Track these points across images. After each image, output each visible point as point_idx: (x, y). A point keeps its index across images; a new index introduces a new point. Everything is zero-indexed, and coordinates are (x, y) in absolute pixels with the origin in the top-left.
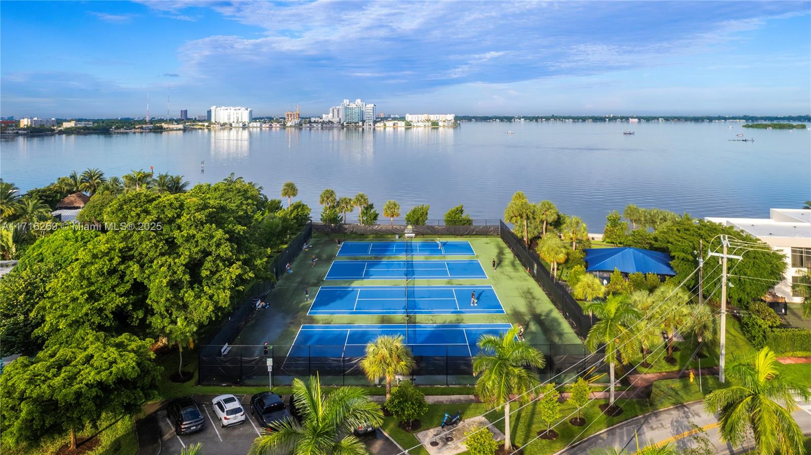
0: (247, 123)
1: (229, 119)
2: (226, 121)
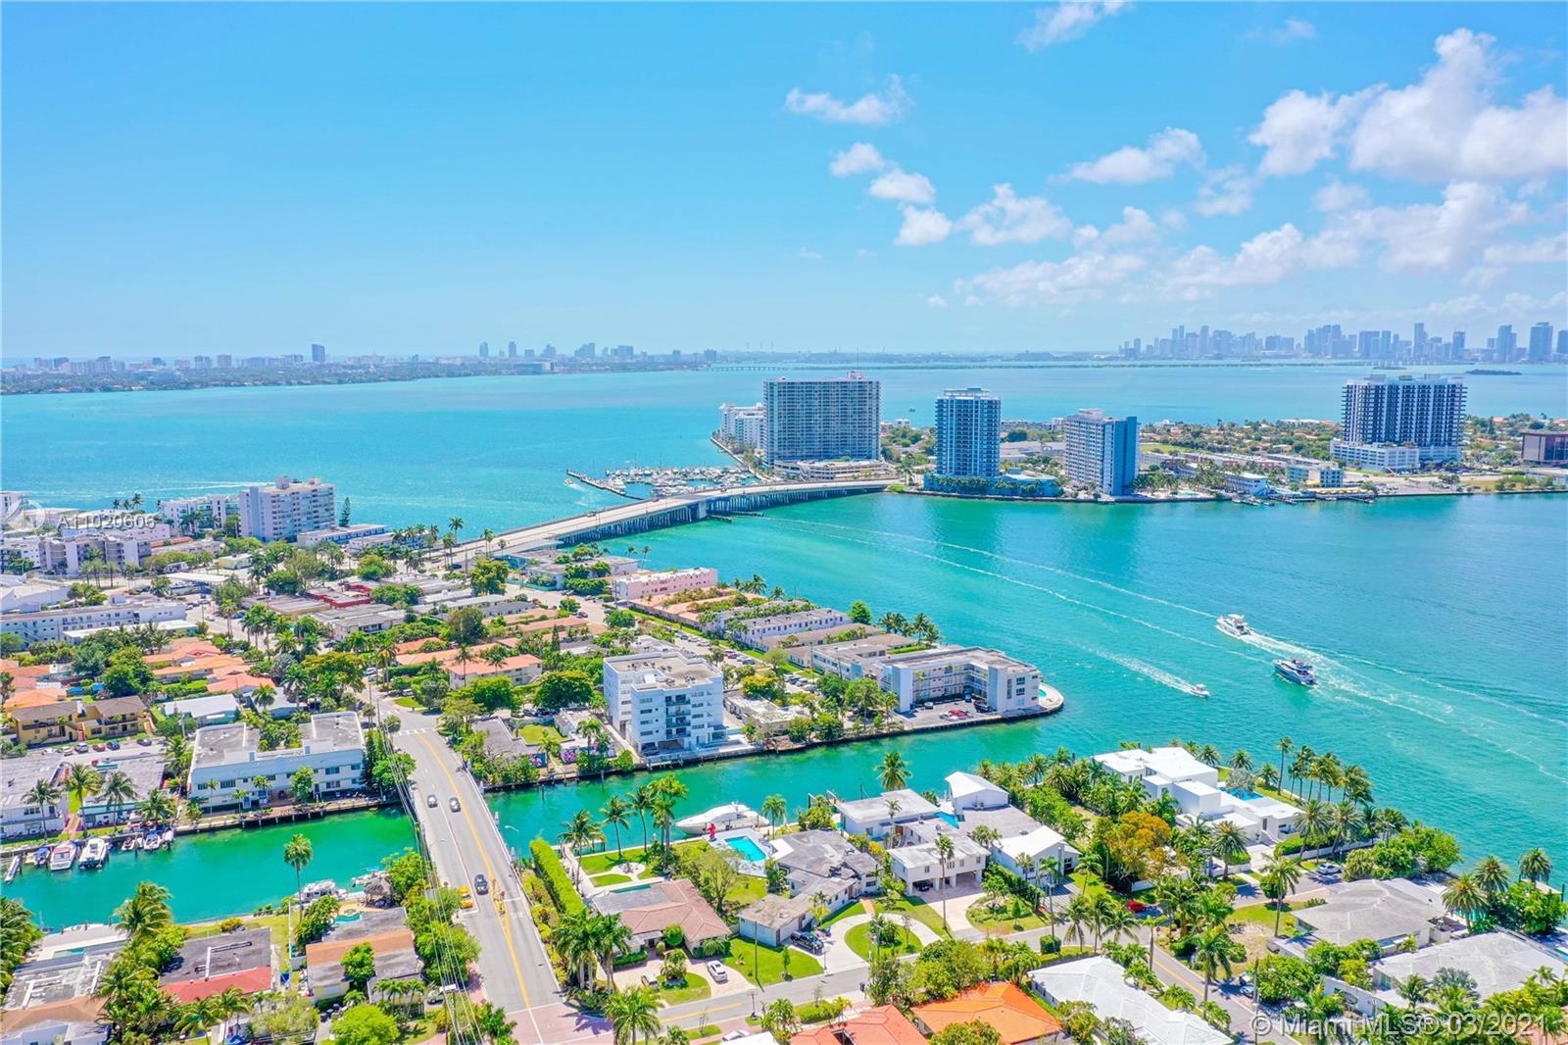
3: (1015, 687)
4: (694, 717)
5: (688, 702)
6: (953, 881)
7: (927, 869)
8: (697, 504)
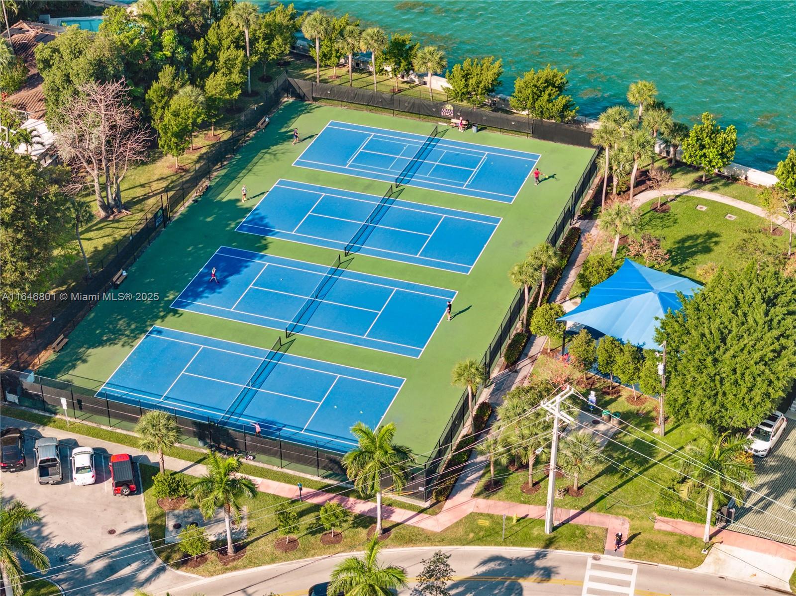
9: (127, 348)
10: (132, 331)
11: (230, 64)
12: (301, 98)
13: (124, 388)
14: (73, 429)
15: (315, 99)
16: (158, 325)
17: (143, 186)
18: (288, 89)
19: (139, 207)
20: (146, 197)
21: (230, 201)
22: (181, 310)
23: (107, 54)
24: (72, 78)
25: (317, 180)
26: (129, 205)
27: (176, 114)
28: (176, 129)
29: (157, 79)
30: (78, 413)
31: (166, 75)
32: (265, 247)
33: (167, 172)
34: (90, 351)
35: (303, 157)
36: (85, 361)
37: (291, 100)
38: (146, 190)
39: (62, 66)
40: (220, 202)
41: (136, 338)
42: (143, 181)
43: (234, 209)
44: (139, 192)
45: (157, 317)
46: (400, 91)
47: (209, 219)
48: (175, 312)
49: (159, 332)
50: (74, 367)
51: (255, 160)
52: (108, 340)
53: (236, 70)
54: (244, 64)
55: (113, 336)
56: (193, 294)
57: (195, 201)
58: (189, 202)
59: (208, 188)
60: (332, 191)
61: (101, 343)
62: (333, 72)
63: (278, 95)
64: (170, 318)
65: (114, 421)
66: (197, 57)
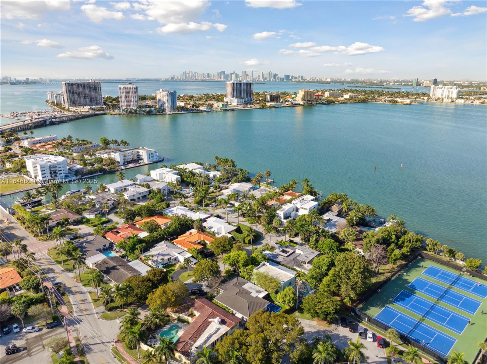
0: (454, 100)
1: (442, 95)
2: (440, 96)
3: (151, 155)
4: (59, 171)
5: (56, 167)
6: (141, 198)
7: (134, 195)
8: (46, 120)
9: (380, 309)
10: (381, 305)
11: (407, 246)
12: (423, 257)
13: (380, 319)
14: (366, 326)
15: (426, 259)
16: (388, 305)
17: (383, 270)
18: (420, 255)
19: (383, 275)
20: (384, 273)
21: (405, 279)
22: (394, 303)
23: (381, 238)
24: (371, 241)
25: (428, 279)
26: (380, 274)
27: (395, 255)
28: (394, 259)
29: (390, 246)
30: (369, 322)
31: (392, 246)
32: (415, 293)
33: (389, 268)
34: (371, 307)
35: (424, 272)
36: (369, 310)
37: (420, 257)
38: (384, 271)
39: (369, 238)
40: (403, 279)
41: (382, 307)
42: (383, 269)
43: (406, 281)
44: (382, 271)
45: (387, 303)
46: (449, 261)
47: (400, 282)
48: (392, 304)
49: (388, 307)
50: (367, 310)
51: (411, 270)
52: (375, 306)
53: (409, 248)
54: (411, 247)
55: (376, 305)
56: (397, 300)
57: (397, 277)
58: (395, 277)
59: (400, 275)
60: (432, 283)
61: (374, 306)
62: (431, 253)
63: (417, 256)
64: (391, 305)
65: (377, 327)
66: (400, 242)
